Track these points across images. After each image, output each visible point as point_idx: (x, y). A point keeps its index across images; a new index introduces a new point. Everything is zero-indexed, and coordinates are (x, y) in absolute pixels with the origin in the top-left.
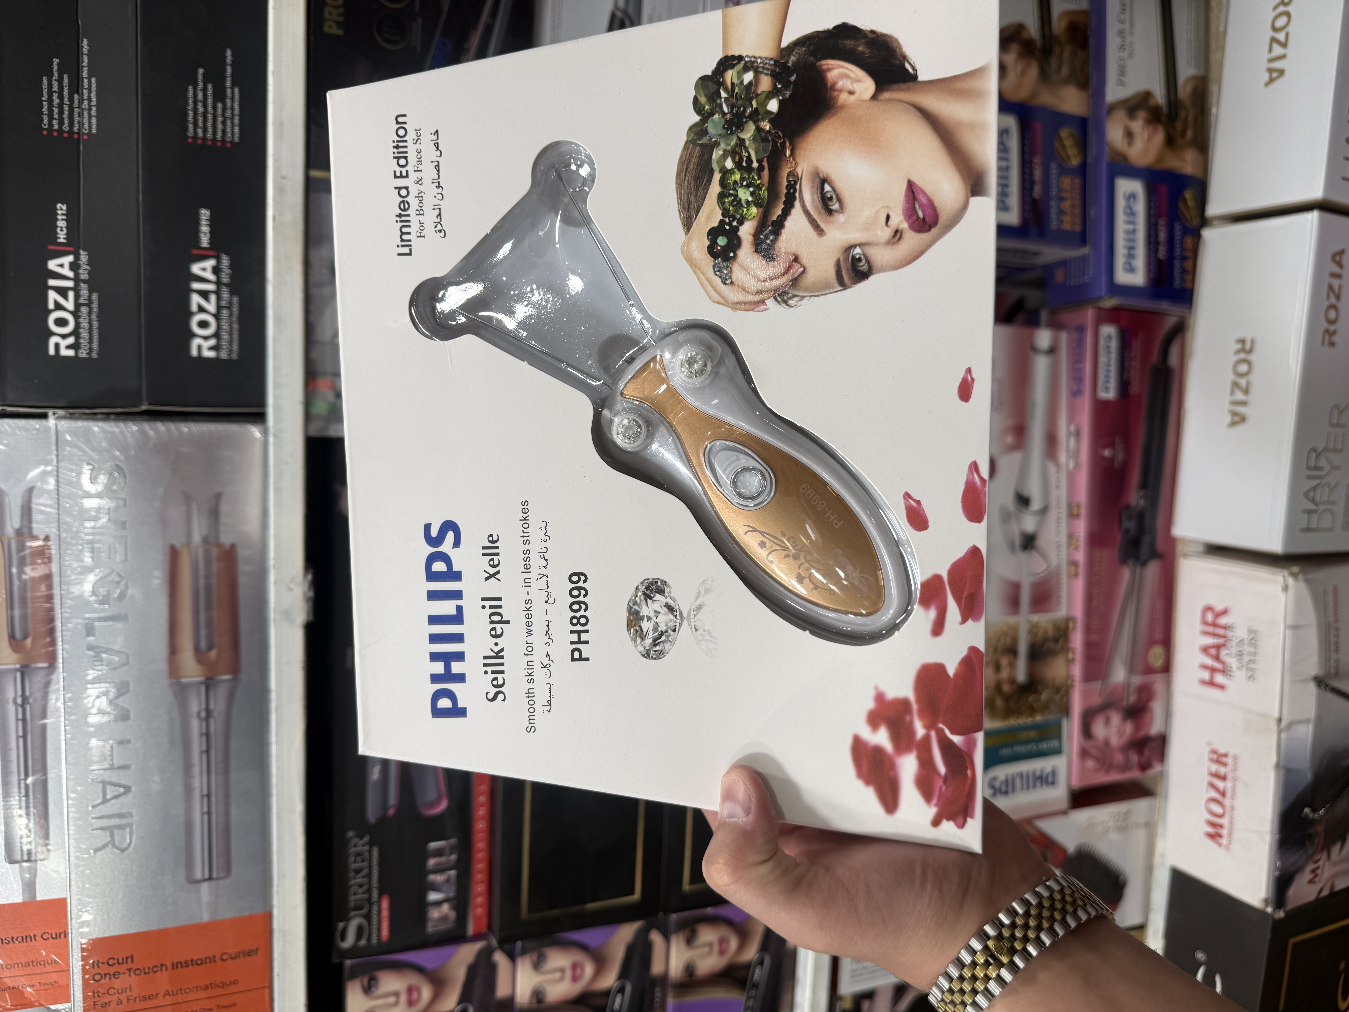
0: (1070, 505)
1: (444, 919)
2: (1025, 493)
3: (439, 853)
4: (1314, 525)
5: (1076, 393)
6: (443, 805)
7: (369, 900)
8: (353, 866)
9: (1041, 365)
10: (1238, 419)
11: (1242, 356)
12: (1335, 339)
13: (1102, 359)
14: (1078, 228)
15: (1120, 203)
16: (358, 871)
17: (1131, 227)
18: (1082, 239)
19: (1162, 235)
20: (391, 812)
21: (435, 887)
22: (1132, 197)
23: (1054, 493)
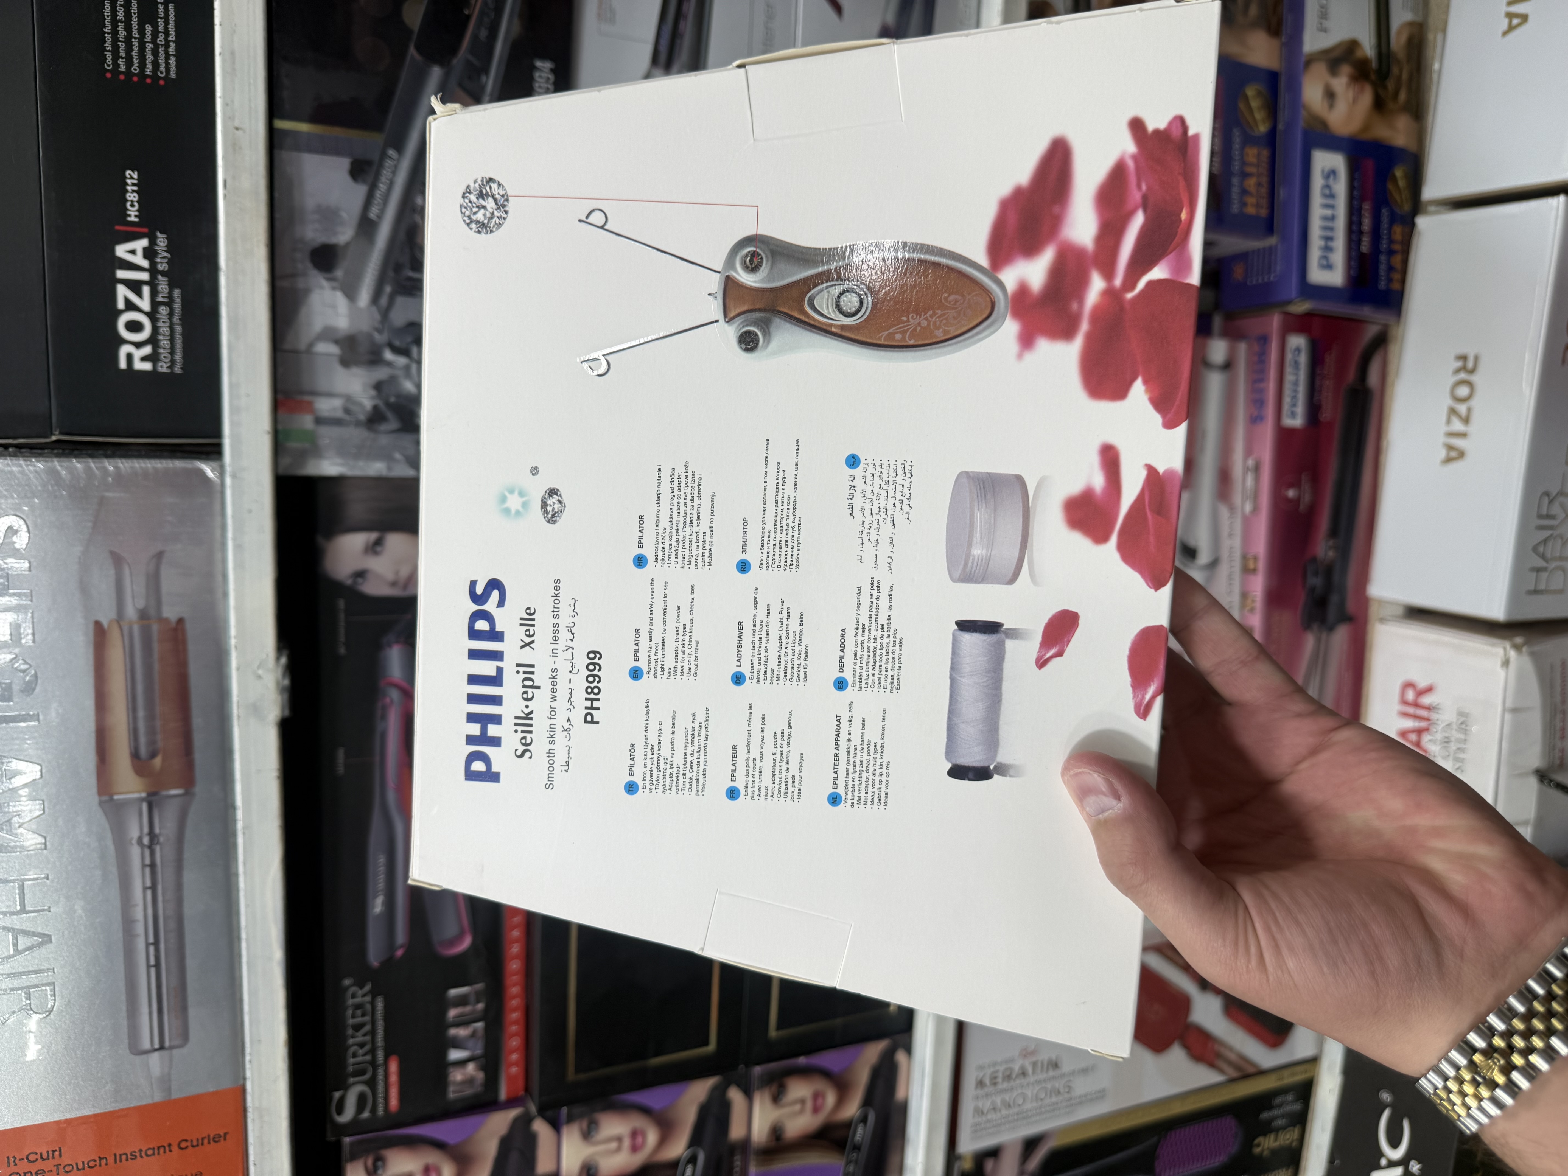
0: (1244, 558)
1: (470, 1081)
2: (1192, 543)
3: (462, 1001)
4: (1542, 586)
5: (1255, 419)
6: (467, 942)
7: (373, 1063)
8: (351, 1021)
9: (1214, 383)
10: (1455, 455)
11: (1463, 376)
13: (1289, 378)
14: (1264, 212)
15: (1317, 182)
16: (357, 1028)
17: (1329, 212)
18: (1269, 227)
19: (1367, 223)
20: (399, 953)
21: (457, 1044)
22: (1331, 174)
23: (1226, 543)
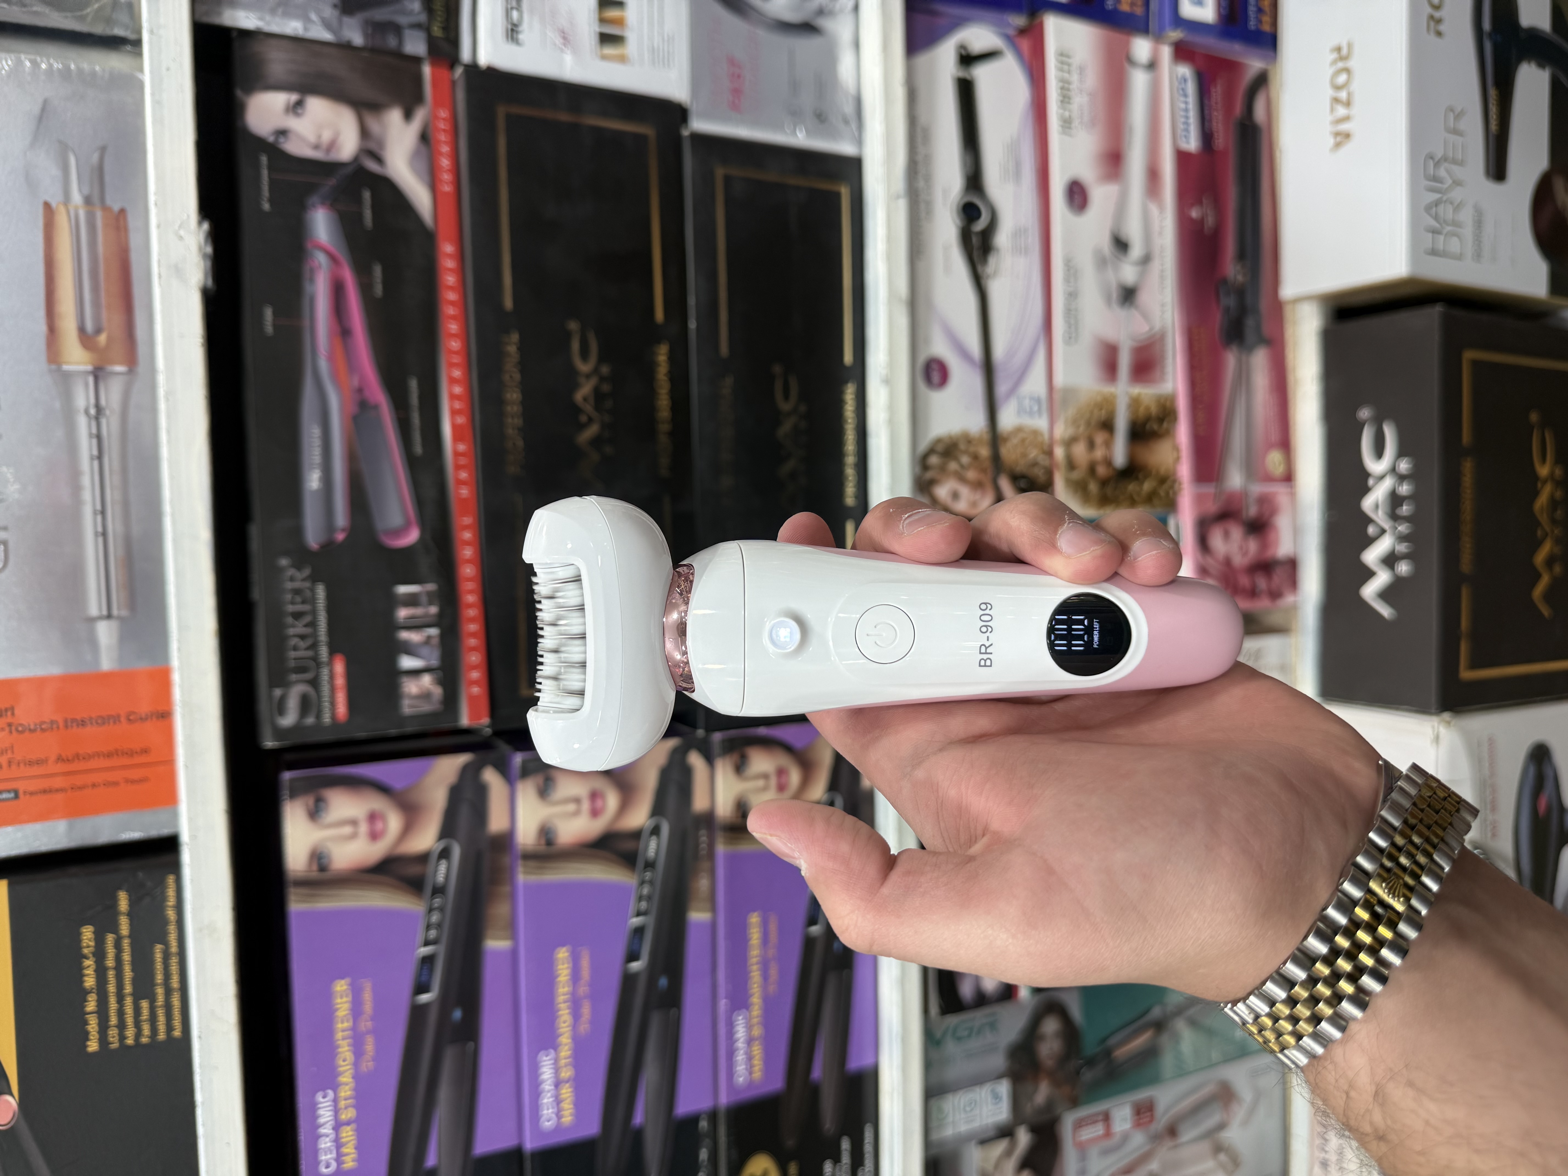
3: (412, 601)
4: (1440, 246)
6: (414, 536)
10: (1343, 138)
11: (1340, 65)
12: (1442, 28)
20: (340, 536)
